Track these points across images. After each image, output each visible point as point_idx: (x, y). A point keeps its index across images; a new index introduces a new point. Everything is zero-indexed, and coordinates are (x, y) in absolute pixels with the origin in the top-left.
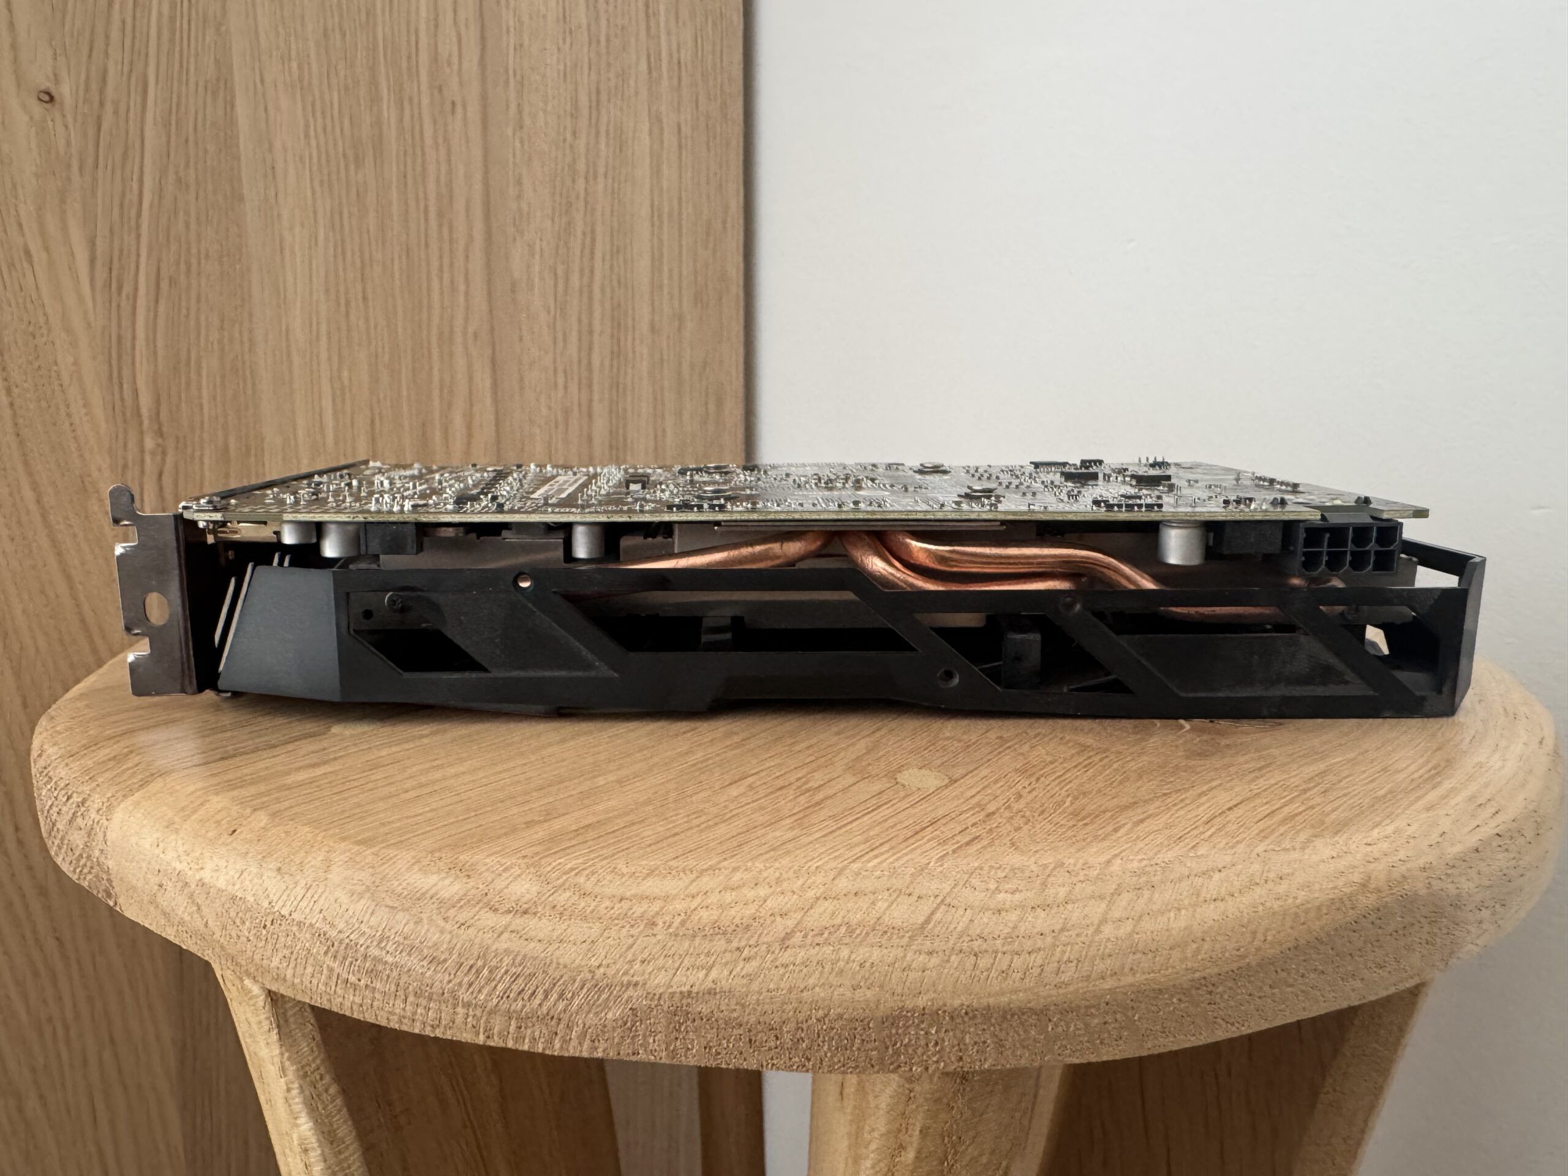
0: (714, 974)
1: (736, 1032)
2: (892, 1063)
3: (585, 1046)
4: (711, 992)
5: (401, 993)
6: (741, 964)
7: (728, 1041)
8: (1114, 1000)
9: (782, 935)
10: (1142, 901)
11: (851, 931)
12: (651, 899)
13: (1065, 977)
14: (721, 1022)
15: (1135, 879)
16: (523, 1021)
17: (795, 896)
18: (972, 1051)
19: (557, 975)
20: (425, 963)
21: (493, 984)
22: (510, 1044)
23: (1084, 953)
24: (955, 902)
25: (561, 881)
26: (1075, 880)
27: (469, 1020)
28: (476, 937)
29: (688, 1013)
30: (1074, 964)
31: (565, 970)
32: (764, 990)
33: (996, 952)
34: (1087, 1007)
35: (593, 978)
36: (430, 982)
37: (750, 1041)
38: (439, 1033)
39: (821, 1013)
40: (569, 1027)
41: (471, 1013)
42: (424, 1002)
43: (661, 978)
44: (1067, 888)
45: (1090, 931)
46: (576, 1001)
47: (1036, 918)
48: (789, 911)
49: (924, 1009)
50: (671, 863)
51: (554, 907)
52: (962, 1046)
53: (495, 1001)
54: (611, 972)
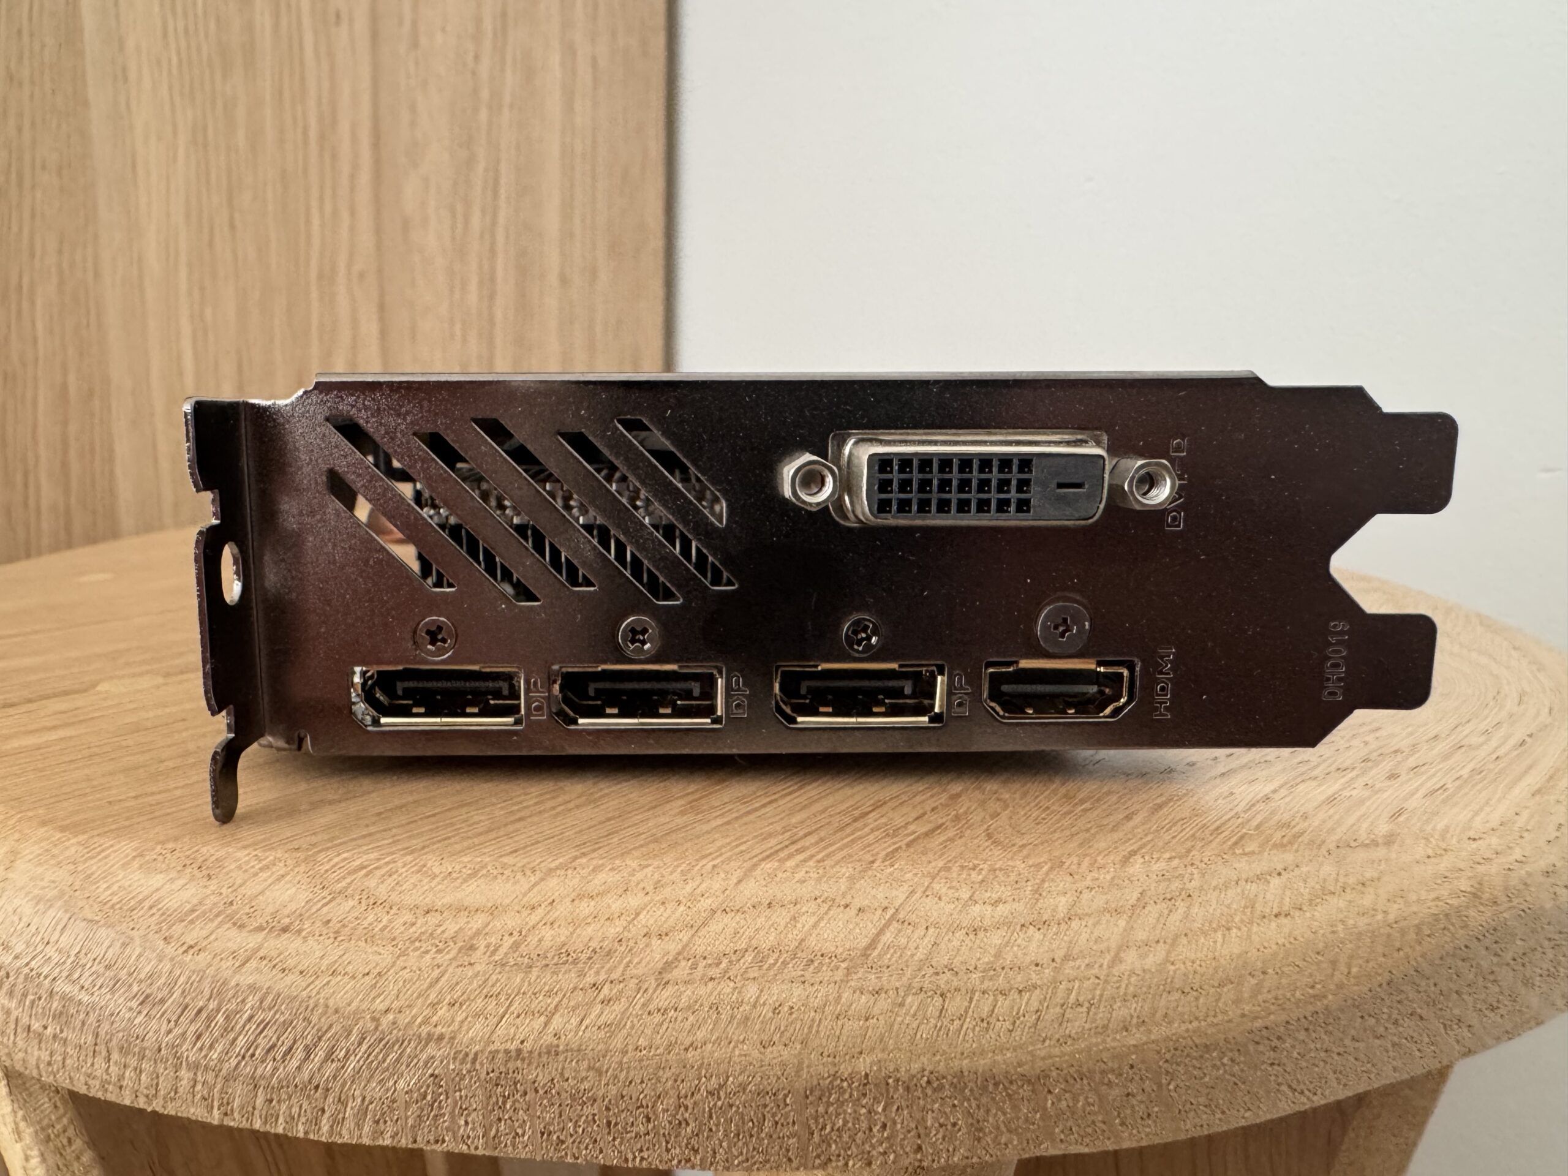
0: (557, 1022)
1: (588, 1110)
2: (818, 1156)
3: (366, 1129)
4: (552, 1051)
5: (102, 1048)
6: (598, 1007)
7: (576, 1125)
8: (1143, 1062)
9: (660, 965)
10: (1176, 916)
11: (760, 959)
12: (472, 911)
13: (1072, 1029)
14: (564, 1095)
15: (1163, 885)
16: (276, 1092)
17: (682, 908)
18: (936, 1136)
19: (324, 1023)
20: (134, 1004)
21: (232, 1036)
22: (258, 1125)
23: (1098, 992)
24: (913, 918)
25: (344, 884)
26: (1080, 885)
27: (199, 1087)
28: (209, 965)
29: (515, 1084)
30: (1084, 1009)
31: (335, 1017)
32: (630, 1047)
33: (973, 992)
34: (1103, 1072)
35: (376, 1028)
36: (140, 1031)
37: (609, 1123)
38: (157, 1106)
39: (714, 1083)
40: (342, 1102)
41: (199, 1078)
42: (133, 1062)
43: (477, 1030)
44: (1069, 898)
45: (1106, 960)
46: (352, 1064)
47: (1030, 940)
48: (673, 929)
49: (867, 1075)
50: (505, 860)
51: (329, 921)
52: (922, 1131)
53: (233, 1062)
54: (404, 1019)
